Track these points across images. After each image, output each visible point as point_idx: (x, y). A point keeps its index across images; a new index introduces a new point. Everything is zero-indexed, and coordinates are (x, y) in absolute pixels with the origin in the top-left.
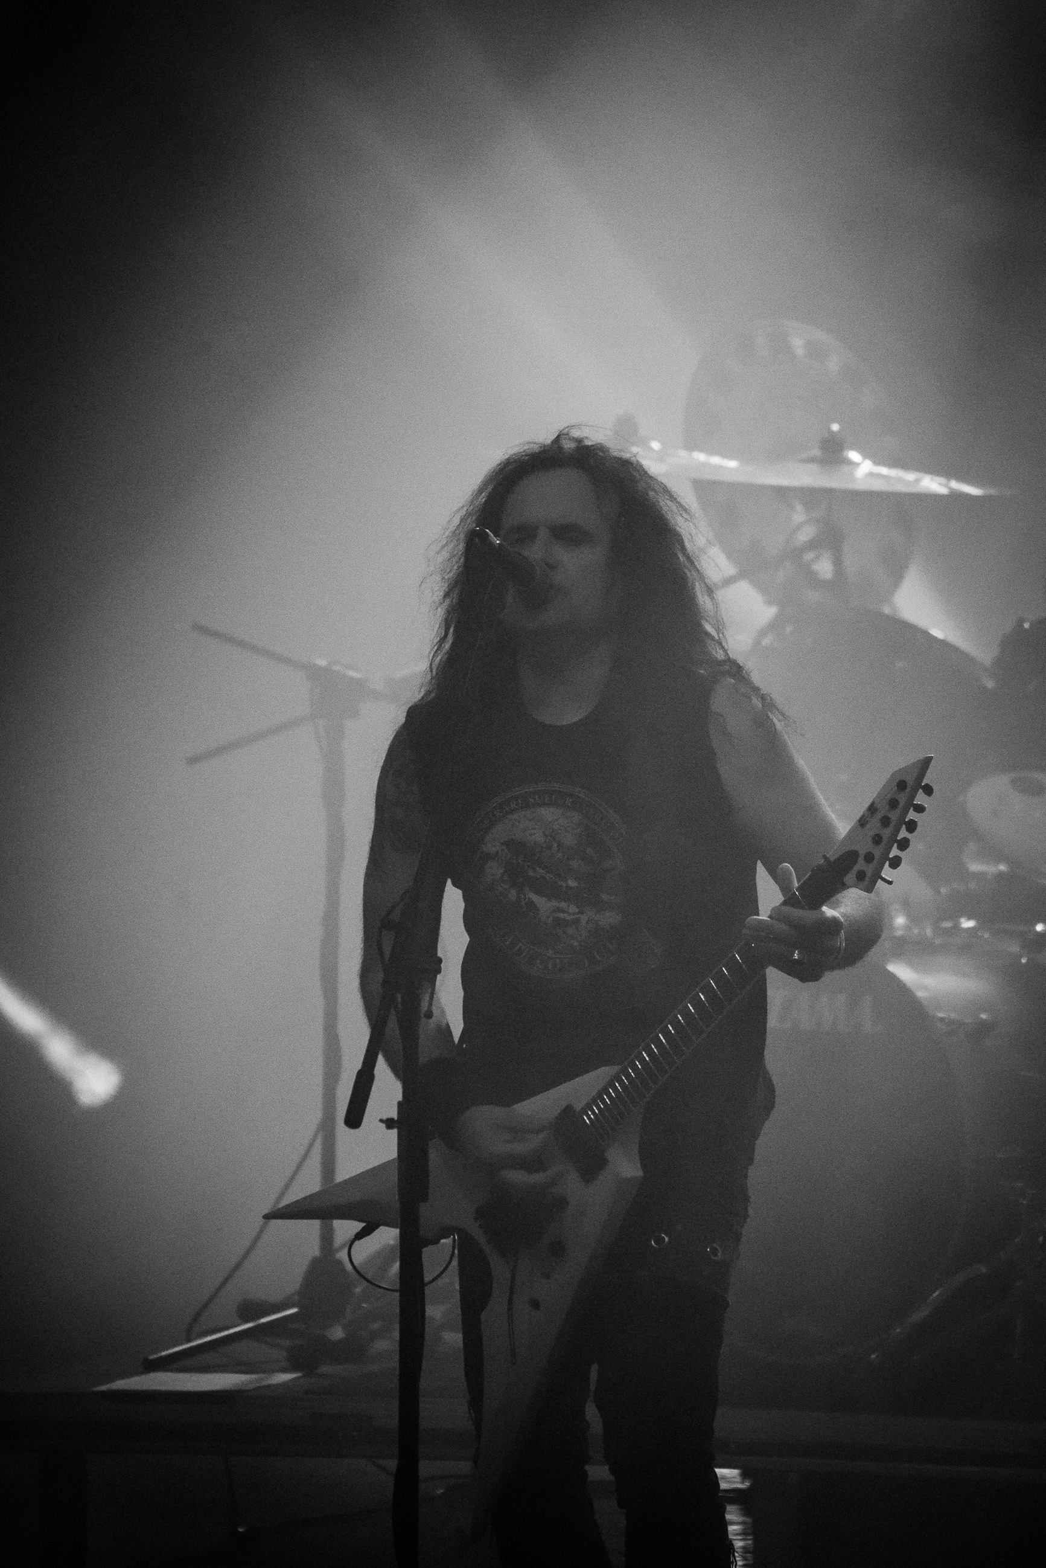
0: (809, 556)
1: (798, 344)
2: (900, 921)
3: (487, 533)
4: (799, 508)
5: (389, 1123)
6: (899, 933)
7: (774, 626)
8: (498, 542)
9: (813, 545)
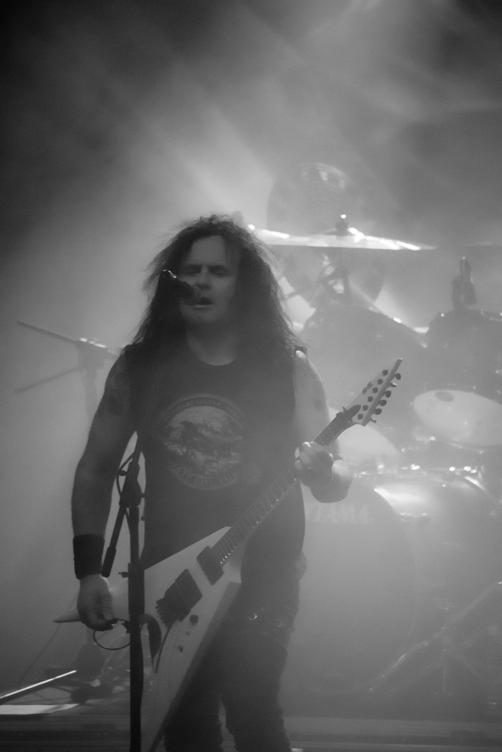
0: (331, 282)
1: (324, 176)
2: (381, 466)
3: (169, 273)
4: (326, 258)
5: (124, 575)
6: (380, 473)
7: (314, 318)
8: (175, 277)
9: (333, 276)
